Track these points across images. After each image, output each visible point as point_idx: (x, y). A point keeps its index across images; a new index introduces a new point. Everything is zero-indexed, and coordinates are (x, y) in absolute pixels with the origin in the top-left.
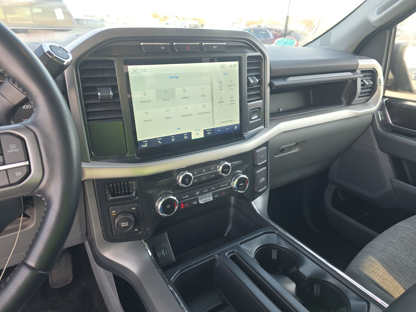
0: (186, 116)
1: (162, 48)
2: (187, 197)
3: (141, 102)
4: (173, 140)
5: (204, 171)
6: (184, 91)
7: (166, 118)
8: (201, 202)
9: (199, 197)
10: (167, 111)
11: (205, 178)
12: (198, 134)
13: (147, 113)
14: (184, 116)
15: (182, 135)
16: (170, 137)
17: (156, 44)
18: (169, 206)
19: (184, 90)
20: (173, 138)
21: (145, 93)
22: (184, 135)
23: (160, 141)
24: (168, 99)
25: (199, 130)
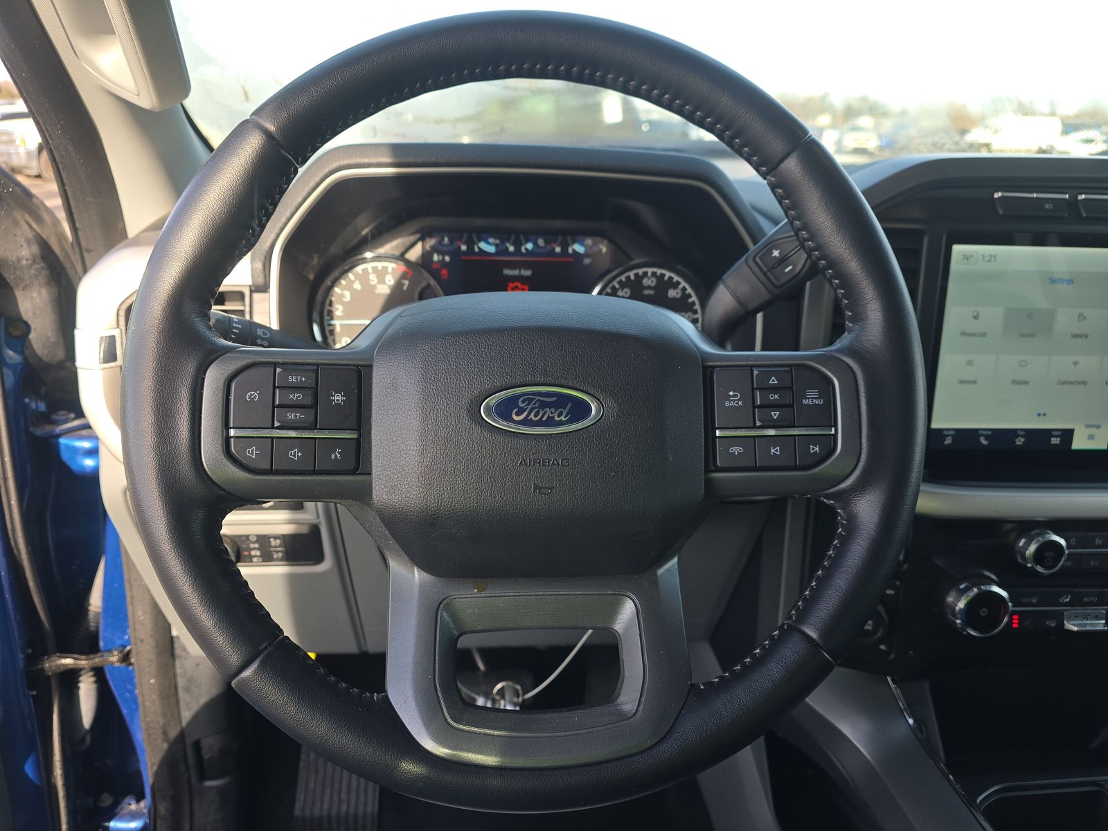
0: (1071, 383)
1: (1047, 206)
2: (1034, 601)
3: (963, 334)
4: (1020, 441)
5: (1098, 542)
6: (1081, 318)
7: (1015, 382)
8: (1071, 626)
9: (1067, 610)
10: (1024, 364)
11: (1097, 563)
12: (1091, 437)
13: (970, 363)
14: (1064, 383)
15: (1048, 433)
16: (1013, 433)
17: (1035, 195)
18: (984, 612)
19: (1079, 316)
20: (1022, 436)
21: (978, 314)
22: (1054, 433)
23: (987, 438)
24: (1033, 335)
25: (1098, 427)
